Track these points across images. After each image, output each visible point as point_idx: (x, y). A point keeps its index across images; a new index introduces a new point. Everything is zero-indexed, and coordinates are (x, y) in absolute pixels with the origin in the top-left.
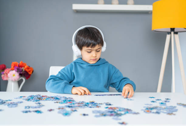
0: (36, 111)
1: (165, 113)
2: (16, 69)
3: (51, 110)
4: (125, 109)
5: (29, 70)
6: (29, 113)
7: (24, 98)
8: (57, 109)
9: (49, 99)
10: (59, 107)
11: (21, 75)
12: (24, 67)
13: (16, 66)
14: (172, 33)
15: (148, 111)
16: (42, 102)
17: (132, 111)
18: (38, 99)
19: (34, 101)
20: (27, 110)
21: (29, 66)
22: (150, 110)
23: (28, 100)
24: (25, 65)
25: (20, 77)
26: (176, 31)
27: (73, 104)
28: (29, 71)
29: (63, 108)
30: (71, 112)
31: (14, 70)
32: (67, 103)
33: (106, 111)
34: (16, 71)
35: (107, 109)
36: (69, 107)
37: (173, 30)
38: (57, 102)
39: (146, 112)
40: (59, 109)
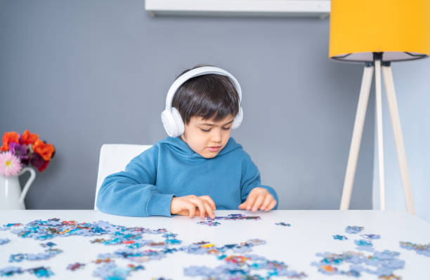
0: (36, 271)
1: (375, 273)
2: (14, 150)
3: (75, 267)
4: (269, 262)
5: (45, 150)
6: (16, 276)
7: (17, 228)
8: (93, 262)
9: (79, 231)
10: (100, 255)
11: (25, 162)
12: (33, 143)
13: (14, 142)
14: (378, 63)
15: (329, 268)
16: (58, 240)
17: (286, 267)
18: (49, 233)
19: (38, 238)
20: (16, 265)
21: (45, 142)
22: (334, 266)
23: (25, 234)
24: (36, 138)
25: (23, 167)
26: (385, 58)
27: (137, 245)
28: (45, 154)
29: (108, 261)
30: (128, 274)
31: (8, 150)
32: (122, 243)
33: (219, 268)
34: (13, 153)
35: (223, 263)
36: (125, 255)
37: (378, 56)
38: (98, 241)
39: (324, 272)
40: (99, 262)
